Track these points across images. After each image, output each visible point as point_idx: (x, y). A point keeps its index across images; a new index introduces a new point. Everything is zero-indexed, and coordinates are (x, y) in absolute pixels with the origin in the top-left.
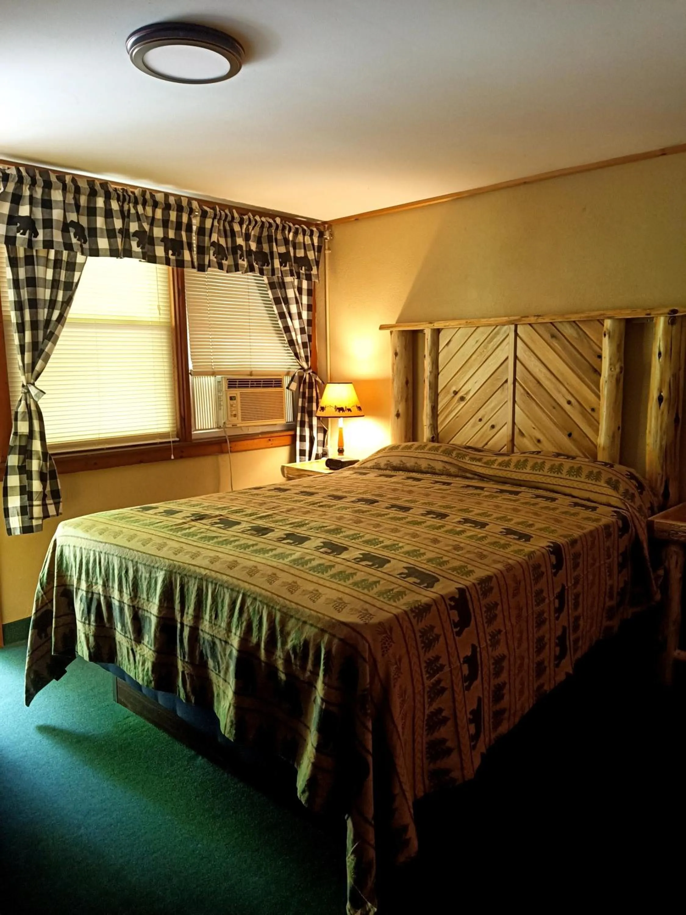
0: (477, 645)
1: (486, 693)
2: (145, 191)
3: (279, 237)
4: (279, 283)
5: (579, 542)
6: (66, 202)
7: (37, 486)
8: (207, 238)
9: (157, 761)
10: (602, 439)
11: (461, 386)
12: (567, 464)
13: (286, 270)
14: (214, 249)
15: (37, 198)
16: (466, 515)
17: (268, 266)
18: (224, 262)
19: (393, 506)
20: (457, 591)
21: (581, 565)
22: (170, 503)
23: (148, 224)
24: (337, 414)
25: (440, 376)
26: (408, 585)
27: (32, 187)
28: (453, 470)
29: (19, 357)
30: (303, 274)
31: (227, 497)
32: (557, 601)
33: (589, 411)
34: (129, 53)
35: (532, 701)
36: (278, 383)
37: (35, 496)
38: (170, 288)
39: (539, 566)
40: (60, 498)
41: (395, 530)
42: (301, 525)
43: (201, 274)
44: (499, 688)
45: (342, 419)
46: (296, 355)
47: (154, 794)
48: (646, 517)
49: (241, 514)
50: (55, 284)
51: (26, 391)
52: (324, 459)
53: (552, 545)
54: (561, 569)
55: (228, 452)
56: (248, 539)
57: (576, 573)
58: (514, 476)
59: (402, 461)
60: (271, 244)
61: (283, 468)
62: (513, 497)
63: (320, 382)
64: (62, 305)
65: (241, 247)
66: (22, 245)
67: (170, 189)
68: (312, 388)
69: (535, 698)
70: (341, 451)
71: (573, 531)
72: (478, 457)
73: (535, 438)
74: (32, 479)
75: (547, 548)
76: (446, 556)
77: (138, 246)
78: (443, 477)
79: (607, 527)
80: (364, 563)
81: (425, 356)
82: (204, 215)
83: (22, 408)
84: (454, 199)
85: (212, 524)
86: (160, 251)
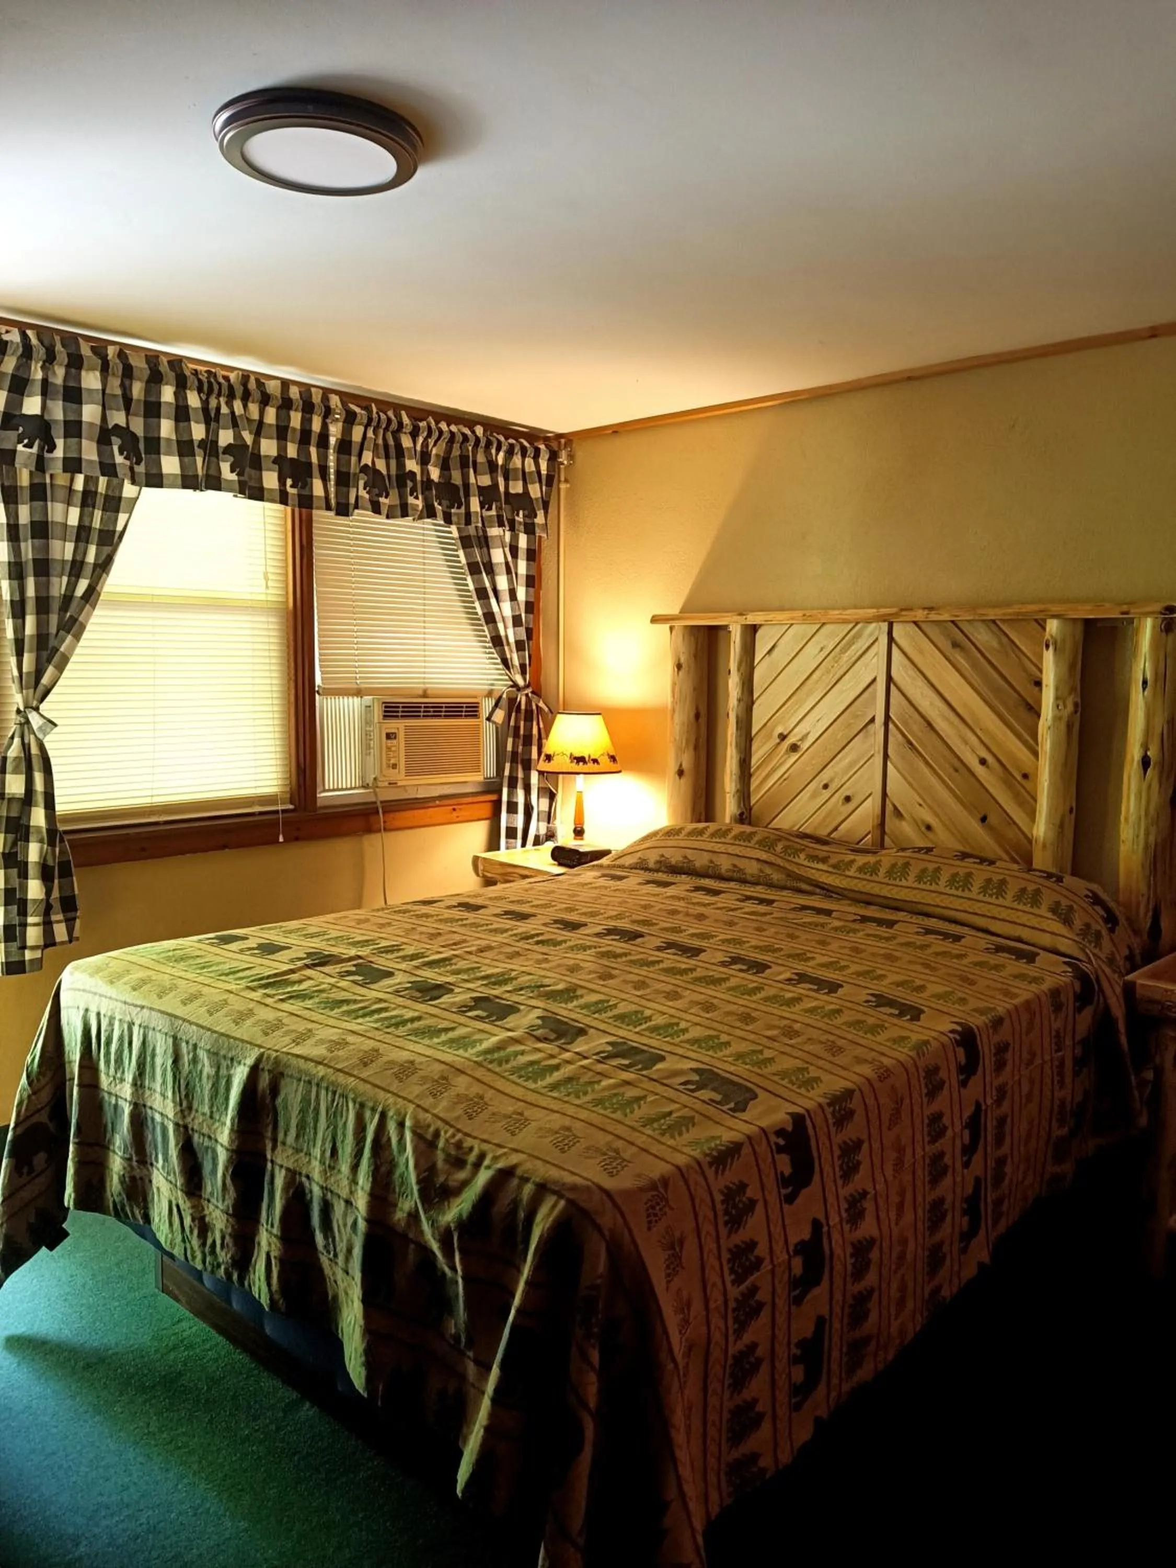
0: (823, 1221)
1: (837, 1310)
2: (248, 377)
3: (481, 458)
4: (479, 538)
5: (1007, 1023)
6: (108, 391)
7: (35, 889)
8: (354, 459)
9: (227, 1409)
10: (1041, 829)
11: (792, 725)
12: (981, 874)
13: (491, 516)
14: (366, 478)
15: (55, 385)
16: (800, 967)
17: (459, 508)
18: (382, 500)
19: (670, 945)
20: (788, 1117)
21: (1010, 1063)
22: (270, 929)
23: (250, 433)
24: (574, 767)
25: (755, 706)
26: (699, 1106)
27: (47, 364)
28: (776, 877)
29: (13, 660)
30: (520, 523)
31: (372, 919)
32: (967, 1133)
33: (1019, 778)
34: (217, 139)
35: (920, 1319)
36: (472, 710)
37: (30, 908)
38: (286, 543)
39: (937, 1069)
40: (76, 910)
41: (673, 996)
42: (501, 980)
43: (342, 520)
44: (862, 1299)
45: (582, 776)
46: (505, 662)
47: (220, 1475)
48: (1122, 975)
49: (396, 955)
50: (82, 534)
51: (23, 720)
52: (549, 846)
53: (959, 1028)
54: (974, 1073)
55: (379, 831)
56: (405, 1007)
57: (1001, 1080)
58: (885, 891)
59: (685, 857)
60: (466, 470)
61: (476, 860)
62: (883, 931)
63: (546, 709)
64: (94, 571)
65: (413, 474)
66: (26, 466)
67: (290, 373)
68: (532, 721)
69: (925, 1314)
70: (579, 833)
71: (996, 1002)
72: (822, 855)
73: (923, 821)
74: (26, 878)
75: (951, 1035)
76: (769, 1048)
77: (232, 471)
78: (759, 888)
79: (1055, 993)
80: (615, 1062)
81: (729, 672)
82: (350, 419)
83: (14, 751)
84: (786, 403)
85: (343, 975)
86: (270, 480)
